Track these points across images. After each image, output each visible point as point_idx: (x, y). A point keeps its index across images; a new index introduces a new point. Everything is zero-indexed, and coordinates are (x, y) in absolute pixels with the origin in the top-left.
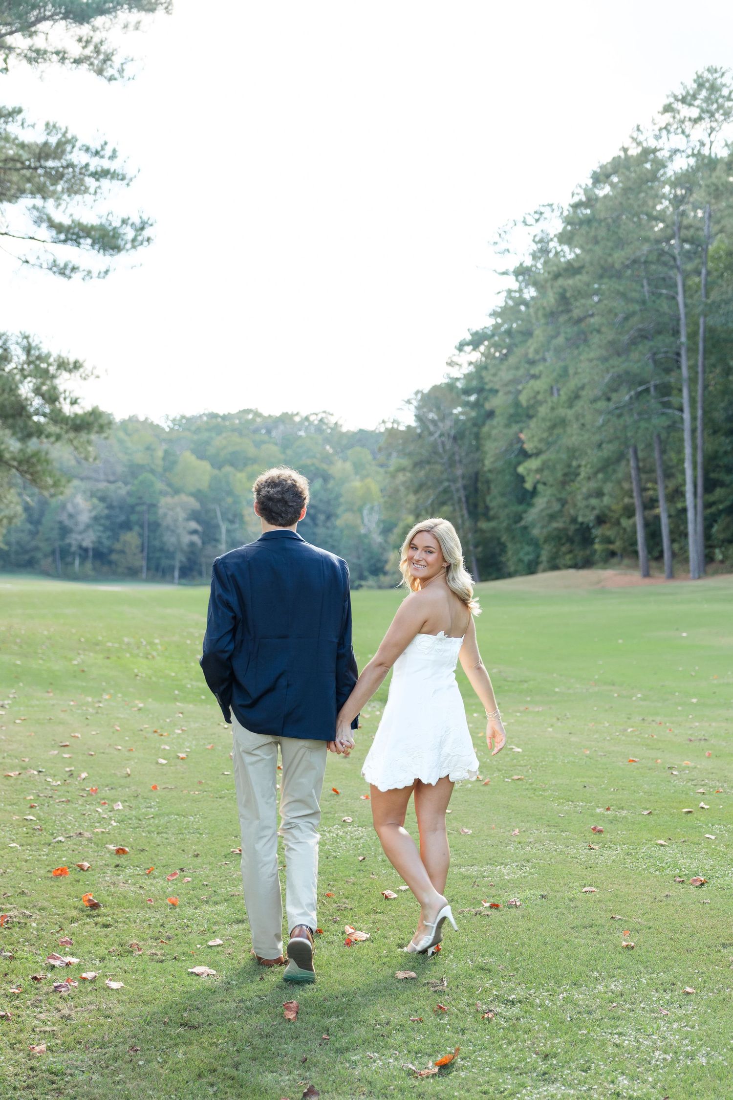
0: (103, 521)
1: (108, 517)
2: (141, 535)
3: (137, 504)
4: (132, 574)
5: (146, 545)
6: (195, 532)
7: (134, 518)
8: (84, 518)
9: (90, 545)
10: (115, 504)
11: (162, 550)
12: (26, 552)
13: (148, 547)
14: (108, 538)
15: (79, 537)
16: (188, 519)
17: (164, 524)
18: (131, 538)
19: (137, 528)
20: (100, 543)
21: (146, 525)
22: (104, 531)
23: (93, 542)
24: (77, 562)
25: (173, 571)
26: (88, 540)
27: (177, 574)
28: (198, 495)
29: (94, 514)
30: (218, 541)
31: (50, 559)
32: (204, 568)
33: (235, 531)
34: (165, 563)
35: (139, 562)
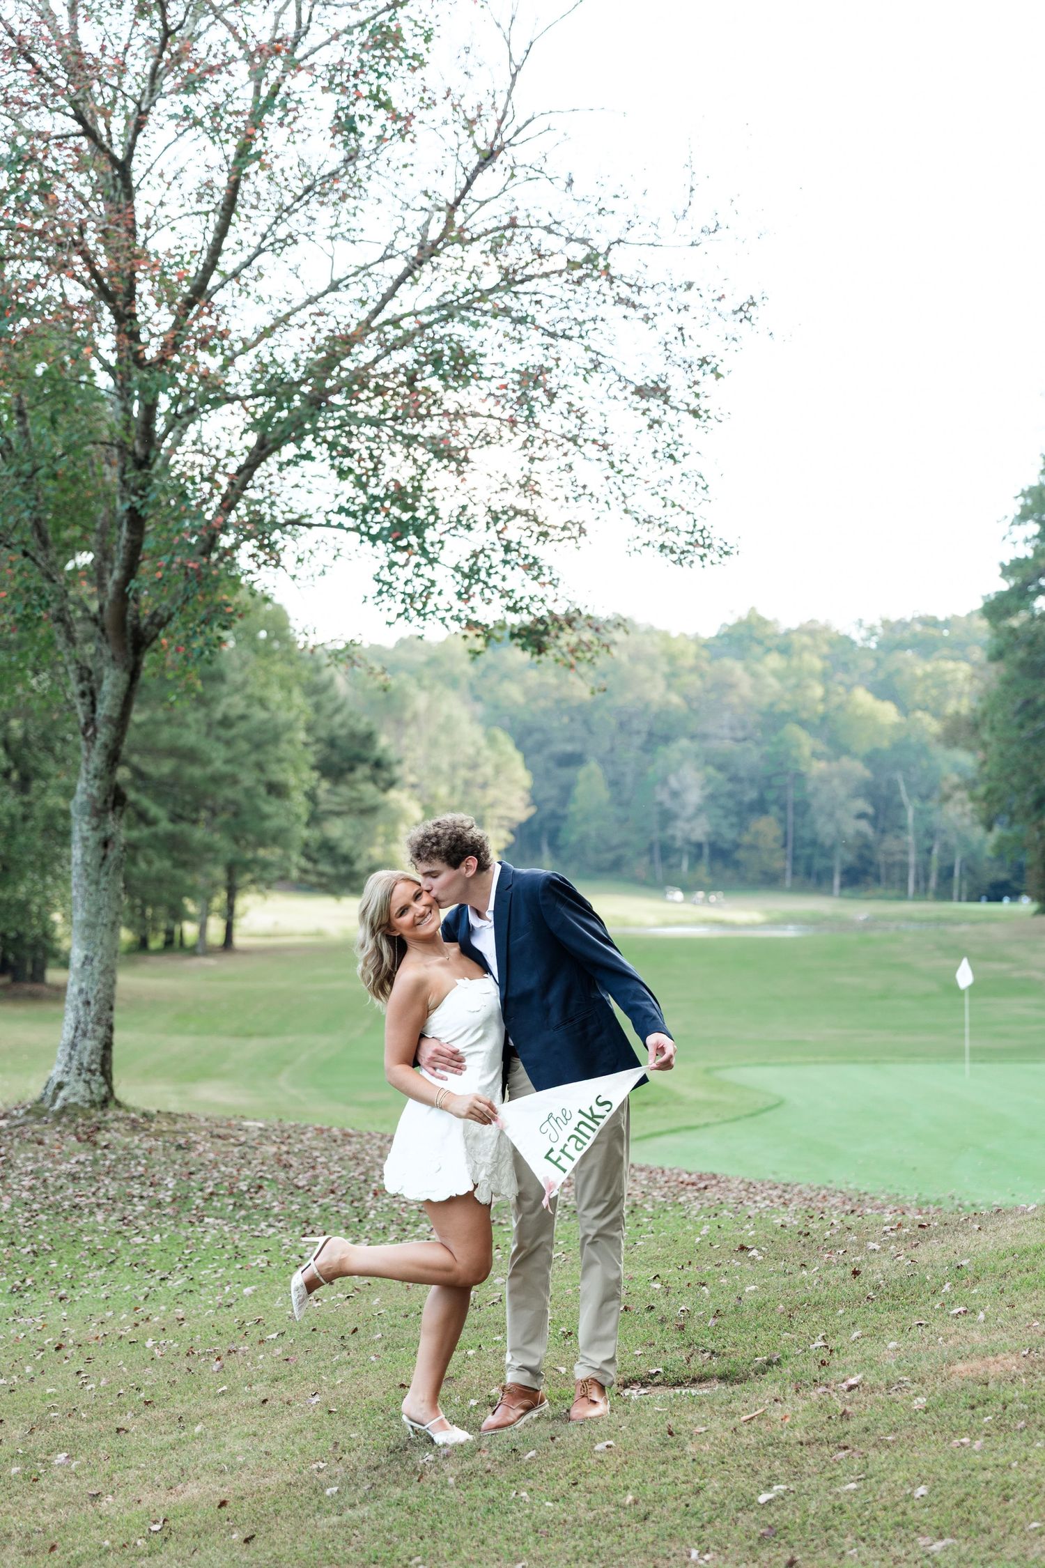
0: (723, 801)
1: (731, 795)
2: (782, 821)
3: (777, 774)
4: (769, 881)
5: (790, 837)
6: (861, 816)
7: (771, 795)
8: (694, 797)
9: (703, 839)
10: (743, 774)
11: (813, 843)
12: (611, 849)
13: (795, 840)
14: (732, 825)
15: (687, 827)
16: (855, 795)
17: (815, 803)
18: (766, 827)
19: (774, 809)
20: (718, 834)
21: (790, 807)
22: (726, 817)
23: (708, 835)
24: (685, 865)
25: (831, 878)
26: (700, 830)
27: (837, 881)
28: (871, 759)
29: (708, 790)
30: (903, 828)
31: (646, 859)
32: (883, 871)
33: (930, 812)
34: (819, 863)
35: (780, 862)
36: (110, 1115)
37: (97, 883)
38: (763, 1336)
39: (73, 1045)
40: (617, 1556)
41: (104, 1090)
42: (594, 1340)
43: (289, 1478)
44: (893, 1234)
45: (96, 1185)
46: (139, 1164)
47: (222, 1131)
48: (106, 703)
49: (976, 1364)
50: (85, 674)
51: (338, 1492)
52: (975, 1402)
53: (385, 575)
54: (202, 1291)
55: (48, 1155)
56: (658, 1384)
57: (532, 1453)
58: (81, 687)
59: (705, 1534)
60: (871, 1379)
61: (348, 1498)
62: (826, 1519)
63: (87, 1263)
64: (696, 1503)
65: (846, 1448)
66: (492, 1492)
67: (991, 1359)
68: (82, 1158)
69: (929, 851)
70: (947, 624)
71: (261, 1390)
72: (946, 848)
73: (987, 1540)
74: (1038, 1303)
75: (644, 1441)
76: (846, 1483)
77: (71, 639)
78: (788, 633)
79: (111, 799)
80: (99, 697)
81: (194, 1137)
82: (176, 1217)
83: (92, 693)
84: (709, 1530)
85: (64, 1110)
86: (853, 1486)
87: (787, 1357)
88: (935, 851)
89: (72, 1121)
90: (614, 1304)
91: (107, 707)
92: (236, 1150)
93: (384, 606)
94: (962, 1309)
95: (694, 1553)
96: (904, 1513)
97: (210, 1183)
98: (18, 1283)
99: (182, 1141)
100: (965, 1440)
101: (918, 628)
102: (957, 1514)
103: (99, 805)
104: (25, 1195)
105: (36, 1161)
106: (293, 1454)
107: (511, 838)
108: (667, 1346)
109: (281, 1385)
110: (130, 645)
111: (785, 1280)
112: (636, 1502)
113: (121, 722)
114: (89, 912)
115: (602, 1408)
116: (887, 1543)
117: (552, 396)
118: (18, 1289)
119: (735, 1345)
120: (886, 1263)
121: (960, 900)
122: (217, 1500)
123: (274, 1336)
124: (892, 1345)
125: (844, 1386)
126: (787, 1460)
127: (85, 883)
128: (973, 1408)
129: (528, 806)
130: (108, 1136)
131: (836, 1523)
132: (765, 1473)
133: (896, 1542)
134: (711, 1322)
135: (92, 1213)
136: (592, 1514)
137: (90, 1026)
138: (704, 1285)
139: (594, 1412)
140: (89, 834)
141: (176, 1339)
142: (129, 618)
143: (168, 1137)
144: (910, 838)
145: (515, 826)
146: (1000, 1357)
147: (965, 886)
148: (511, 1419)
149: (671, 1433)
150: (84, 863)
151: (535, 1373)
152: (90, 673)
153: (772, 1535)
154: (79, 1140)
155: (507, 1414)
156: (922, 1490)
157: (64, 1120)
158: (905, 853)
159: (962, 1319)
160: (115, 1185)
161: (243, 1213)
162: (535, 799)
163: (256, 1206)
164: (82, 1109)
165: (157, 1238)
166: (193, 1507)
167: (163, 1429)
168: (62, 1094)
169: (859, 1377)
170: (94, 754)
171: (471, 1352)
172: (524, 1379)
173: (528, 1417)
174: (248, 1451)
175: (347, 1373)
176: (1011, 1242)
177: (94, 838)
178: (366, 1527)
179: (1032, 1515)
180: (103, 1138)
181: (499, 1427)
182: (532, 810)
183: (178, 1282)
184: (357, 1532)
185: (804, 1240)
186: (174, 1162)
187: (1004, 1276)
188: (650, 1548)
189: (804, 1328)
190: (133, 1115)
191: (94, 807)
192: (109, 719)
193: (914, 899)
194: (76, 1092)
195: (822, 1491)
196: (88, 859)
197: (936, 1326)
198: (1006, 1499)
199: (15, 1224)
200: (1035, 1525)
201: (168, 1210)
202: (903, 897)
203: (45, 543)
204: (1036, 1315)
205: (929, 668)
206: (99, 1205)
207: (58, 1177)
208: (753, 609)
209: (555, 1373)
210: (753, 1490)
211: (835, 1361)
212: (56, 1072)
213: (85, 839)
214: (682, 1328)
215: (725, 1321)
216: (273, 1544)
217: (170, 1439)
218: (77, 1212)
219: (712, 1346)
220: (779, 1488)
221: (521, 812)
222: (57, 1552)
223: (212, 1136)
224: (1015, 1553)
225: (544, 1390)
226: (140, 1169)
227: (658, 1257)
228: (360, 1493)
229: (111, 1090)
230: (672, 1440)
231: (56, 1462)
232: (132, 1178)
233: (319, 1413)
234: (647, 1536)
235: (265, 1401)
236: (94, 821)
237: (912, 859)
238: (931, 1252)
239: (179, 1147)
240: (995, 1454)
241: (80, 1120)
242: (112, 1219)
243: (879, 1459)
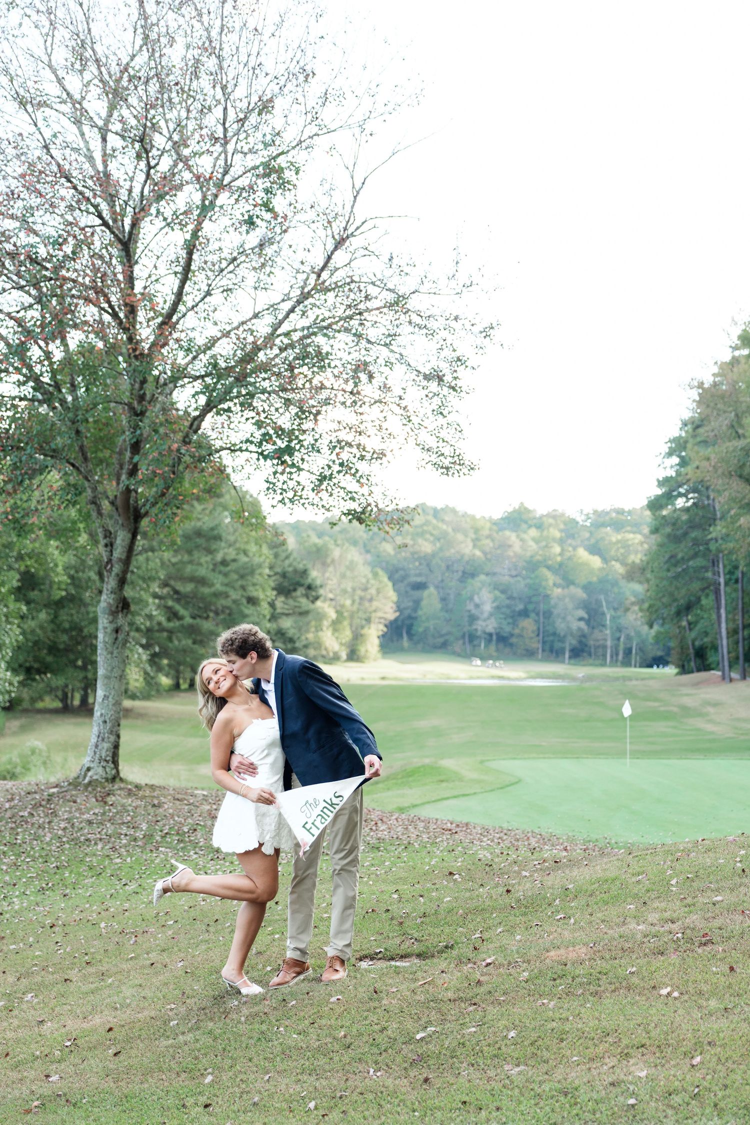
0: (504, 610)
1: (508, 607)
2: (536, 621)
3: (534, 595)
4: (529, 655)
5: (541, 630)
6: (581, 619)
7: (531, 607)
8: (488, 608)
9: (492, 631)
10: (515, 595)
11: (554, 634)
12: (442, 636)
13: (544, 632)
14: (509, 624)
15: (484, 624)
16: (577, 608)
17: (555, 612)
18: (528, 625)
19: (533, 615)
20: (501, 628)
21: (541, 614)
23: (495, 629)
24: (483, 645)
25: (564, 654)
26: (491, 626)
27: (567, 655)
28: (586, 588)
29: (495, 605)
30: (604, 626)
31: (461, 642)
32: (593, 650)
33: (619, 617)
34: (557, 645)
35: (536, 645)
36: (116, 787)
37: (112, 653)
38: (447, 930)
39: (97, 746)
40: (326, 1071)
41: (114, 772)
42: (339, 933)
43: (153, 1014)
44: (539, 866)
45: (102, 827)
46: (129, 815)
47: (180, 796)
48: (118, 551)
49: (562, 951)
50: (108, 534)
51: (178, 1024)
52: (556, 976)
53: (271, 479)
54: (144, 893)
55: (79, 809)
56: (380, 959)
57: (294, 1002)
58: (105, 541)
59: (380, 1059)
60: (501, 960)
61: (181, 1029)
62: (454, 1051)
63: (85, 874)
64: (380, 1038)
65: (475, 1004)
66: (264, 1027)
67: (571, 949)
68: (96, 811)
69: (619, 639)
70: (630, 512)
71: (153, 956)
72: (628, 638)
73: (545, 1067)
74: (606, 913)
75: (359, 996)
76: (470, 1027)
77: (100, 514)
78: (542, 516)
79: (121, 605)
80: (115, 547)
81: (162, 799)
82: (143, 848)
83: (112, 545)
84: (384, 1054)
85: (90, 783)
86: (474, 1029)
87: (457, 943)
88: (622, 639)
89: (94, 790)
90: (351, 911)
91: (119, 552)
92: (187, 807)
93: (271, 496)
94: (562, 916)
95: (372, 1071)
96: (499, 1049)
97: (167, 827)
98: (44, 885)
99: (156, 802)
100: (545, 1001)
101: (614, 515)
102: (530, 1050)
103: (113, 609)
104: (60, 832)
105: (70, 812)
106: (159, 999)
107: (385, 629)
108: (391, 935)
109: (165, 954)
110: (132, 517)
111: (468, 894)
112: (345, 1036)
113: (127, 561)
114: (107, 670)
115: (342, 974)
116: (486, 1068)
117: (371, 377)
118: (43, 889)
119: (430, 935)
120: (528, 885)
121: (635, 666)
122: (108, 1027)
123: (172, 922)
124: (518, 938)
125: (484, 964)
126: (439, 1011)
127: (105, 653)
128: (555, 980)
129: (396, 611)
130: (114, 798)
131: (458, 1054)
132: (424, 1020)
133: (491, 1067)
134: (419, 921)
135: (96, 844)
136: (317, 1043)
137: (106, 735)
138: (421, 896)
139: (336, 976)
140: (107, 625)
141: (119, 923)
142: (131, 502)
143: (148, 800)
144: (608, 632)
145: (387, 622)
146: (577, 948)
147: (638, 658)
148: (287, 980)
149: (376, 992)
150: (105, 642)
151: (303, 952)
152: (111, 533)
153: (420, 1060)
154: (97, 800)
155: (285, 977)
156: (512, 1034)
157: (90, 789)
158: (606, 640)
159: (562, 921)
160: (113, 827)
161: (182, 845)
162: (399, 609)
163: (190, 841)
164: (101, 782)
165: (129, 860)
166: (94, 1030)
167: (91, 980)
168: (90, 774)
169: (493, 958)
170: (111, 579)
171: (277, 936)
172: (296, 955)
173: (298, 978)
174: (134, 996)
175: (204, 947)
176: (600, 874)
177: (110, 628)
178: (186, 1048)
179: (574, 1053)
180: (110, 800)
181: (279, 984)
182: (397, 614)
183: (133, 886)
184: (180, 1051)
185: (487, 868)
186: (149, 814)
187: (591, 895)
188: (347, 1067)
189: (471, 926)
190: (130, 787)
191: (111, 610)
192: (120, 560)
193: (611, 666)
194: (97, 773)
195: (455, 1033)
196: (107, 640)
197: (546, 927)
198: (562, 1040)
199: (50, 851)
200: (575, 1058)
201: (140, 843)
202: (604, 665)
203: (86, 459)
204: (603, 921)
205: (619, 537)
206: (101, 839)
207: (81, 822)
208: (522, 503)
209: (321, 951)
210: (415, 1030)
211: (483, 948)
212: (86, 761)
213: (105, 628)
214: (401, 923)
215: (427, 920)
216: (130, 1057)
217: (93, 986)
218: (87, 843)
219: (415, 936)
220: (431, 1029)
221: (391, 614)
222: (8, 1058)
223: (174, 799)
224: (560, 1077)
225: (309, 961)
226: (129, 818)
227: (401, 878)
228: (190, 1025)
229: (118, 772)
230: (375, 996)
231: (26, 999)
232: (123, 823)
233: (180, 973)
234: (346, 1059)
235: (152, 964)
236: (111, 618)
237: (609, 643)
238: (555, 880)
239: (154, 806)
240: (561, 1011)
241: (99, 789)
242: (107, 847)
243: (493, 1011)
